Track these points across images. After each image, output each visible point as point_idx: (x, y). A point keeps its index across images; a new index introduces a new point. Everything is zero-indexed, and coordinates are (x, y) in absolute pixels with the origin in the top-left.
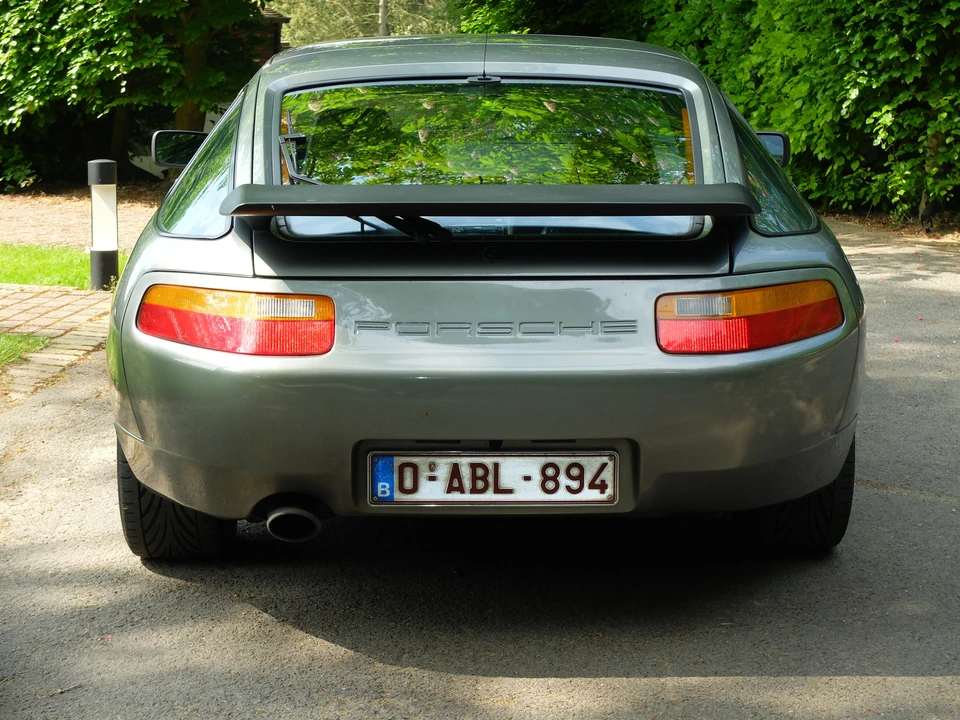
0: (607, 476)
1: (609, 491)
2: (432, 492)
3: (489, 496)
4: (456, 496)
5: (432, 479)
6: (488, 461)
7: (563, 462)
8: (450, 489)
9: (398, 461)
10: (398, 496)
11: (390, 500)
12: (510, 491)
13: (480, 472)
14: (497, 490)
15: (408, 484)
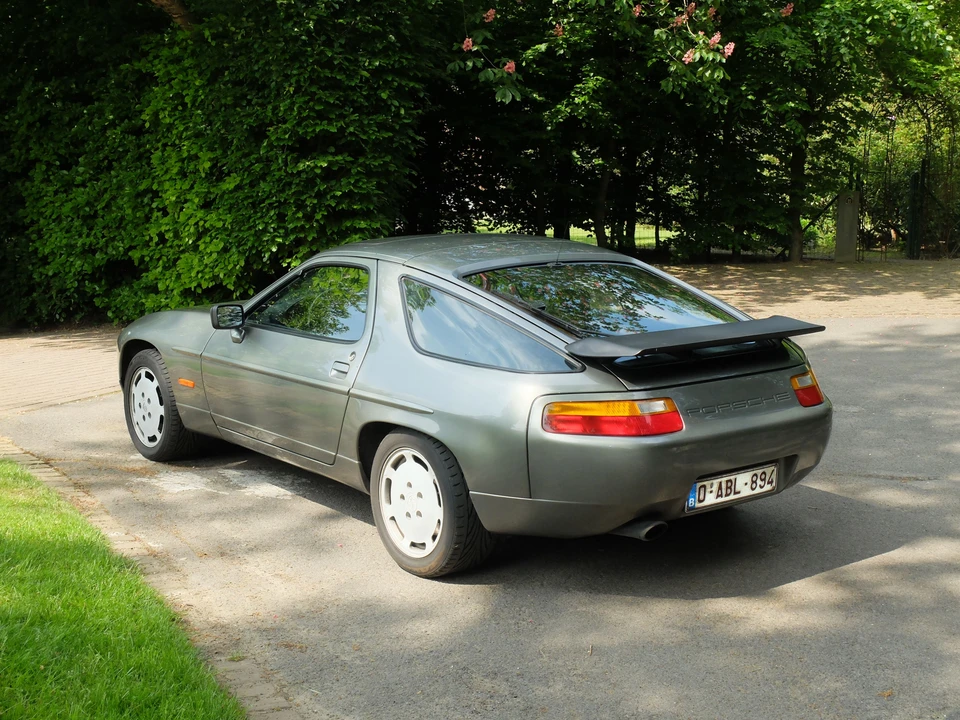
0: (774, 477)
1: (774, 484)
2: (711, 499)
3: (732, 497)
4: (720, 500)
5: (711, 492)
6: (732, 478)
7: (759, 472)
8: (718, 496)
9: (699, 485)
10: (698, 505)
11: (693, 508)
12: (739, 492)
13: (729, 484)
14: (735, 493)
15: (702, 497)
